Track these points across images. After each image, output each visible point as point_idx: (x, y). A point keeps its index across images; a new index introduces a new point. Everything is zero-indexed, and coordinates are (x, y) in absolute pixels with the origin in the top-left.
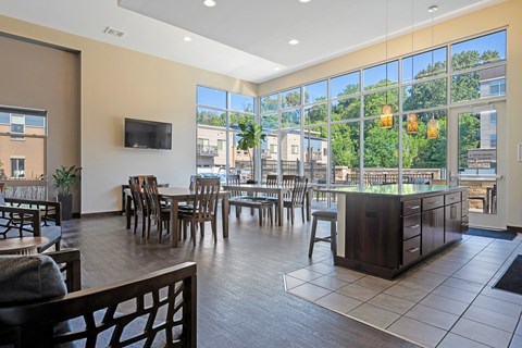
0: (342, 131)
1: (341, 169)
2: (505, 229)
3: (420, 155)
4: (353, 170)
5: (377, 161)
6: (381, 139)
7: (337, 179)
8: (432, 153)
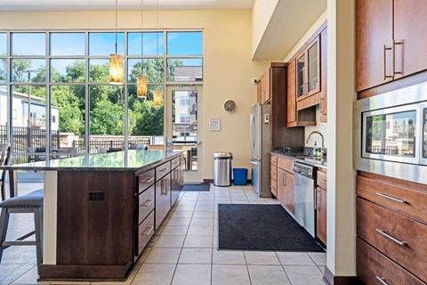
0: (71, 101)
1: (66, 136)
2: (202, 181)
3: (138, 126)
4: (81, 137)
5: (104, 129)
6: (107, 111)
7: (61, 146)
8: (146, 125)
